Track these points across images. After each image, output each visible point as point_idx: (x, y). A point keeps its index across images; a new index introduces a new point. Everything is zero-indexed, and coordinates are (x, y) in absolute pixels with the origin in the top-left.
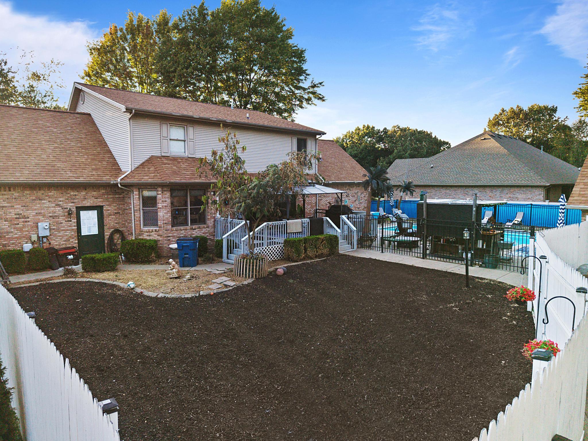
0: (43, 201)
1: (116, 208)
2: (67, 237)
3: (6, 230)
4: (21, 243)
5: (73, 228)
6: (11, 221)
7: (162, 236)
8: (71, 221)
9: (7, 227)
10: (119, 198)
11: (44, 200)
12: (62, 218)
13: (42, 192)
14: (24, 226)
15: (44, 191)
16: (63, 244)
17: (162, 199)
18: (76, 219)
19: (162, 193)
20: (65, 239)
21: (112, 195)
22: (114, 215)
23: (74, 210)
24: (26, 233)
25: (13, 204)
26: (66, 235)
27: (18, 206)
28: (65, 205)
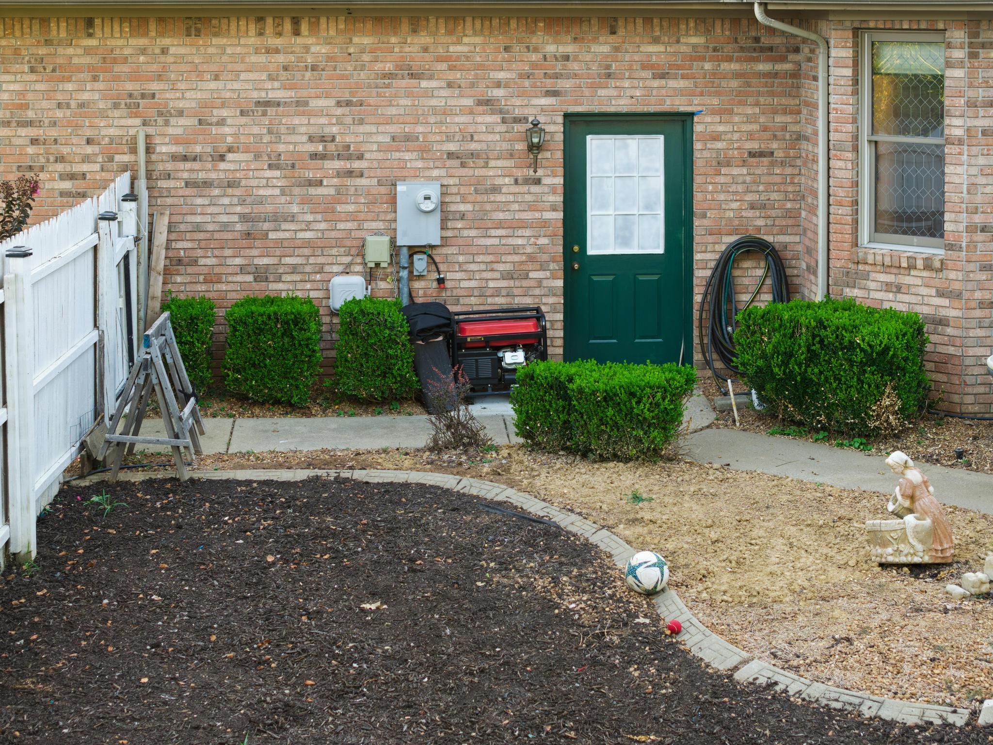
0: (424, 84)
1: (755, 127)
2: (516, 258)
3: (269, 208)
4: (327, 269)
5: (548, 215)
6: (293, 166)
7: (958, 296)
8: (538, 182)
9: (277, 192)
10: (775, 75)
11: (431, 78)
12: (500, 163)
13: (424, 39)
14: (341, 195)
15: (430, 34)
16: (497, 292)
17: (971, 93)
18: (560, 171)
19: (973, 56)
20: (508, 267)
21: (739, 60)
22: (744, 163)
23: (555, 129)
24: (349, 225)
25: (304, 93)
26: (515, 250)
27: (322, 103)
28: (518, 106)
